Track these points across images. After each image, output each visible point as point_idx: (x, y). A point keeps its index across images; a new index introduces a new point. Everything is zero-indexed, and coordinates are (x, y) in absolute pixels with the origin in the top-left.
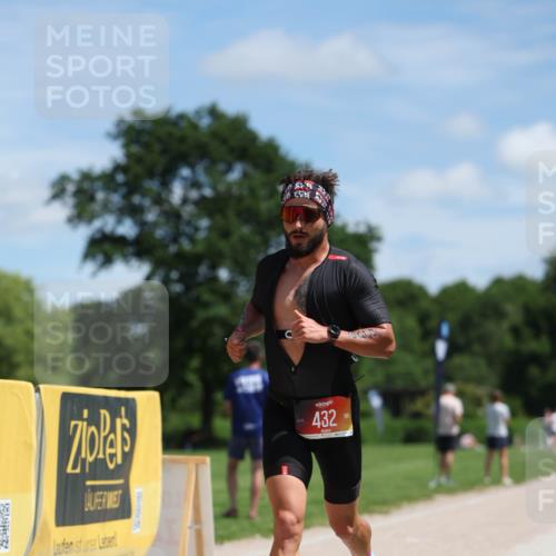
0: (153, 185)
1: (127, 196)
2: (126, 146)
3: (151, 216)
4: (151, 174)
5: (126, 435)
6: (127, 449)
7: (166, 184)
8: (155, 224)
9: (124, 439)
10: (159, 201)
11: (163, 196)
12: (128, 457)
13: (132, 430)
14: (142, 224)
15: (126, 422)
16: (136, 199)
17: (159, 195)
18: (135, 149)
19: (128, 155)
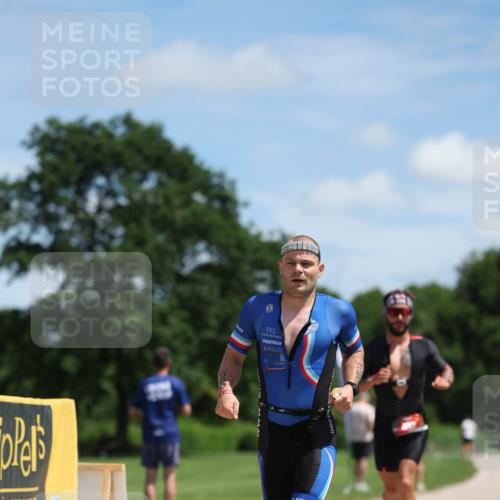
0: (68, 193)
1: (42, 204)
2: (41, 154)
3: (66, 225)
4: (66, 183)
5: (41, 443)
6: (42, 457)
7: (81, 193)
8: (71, 233)
9: (39, 447)
10: (73, 209)
11: (79, 204)
12: (43, 464)
13: (47, 438)
14: (58, 233)
15: (41, 429)
16: (52, 208)
17: (75, 203)
18: (50, 157)
19: (43, 164)
